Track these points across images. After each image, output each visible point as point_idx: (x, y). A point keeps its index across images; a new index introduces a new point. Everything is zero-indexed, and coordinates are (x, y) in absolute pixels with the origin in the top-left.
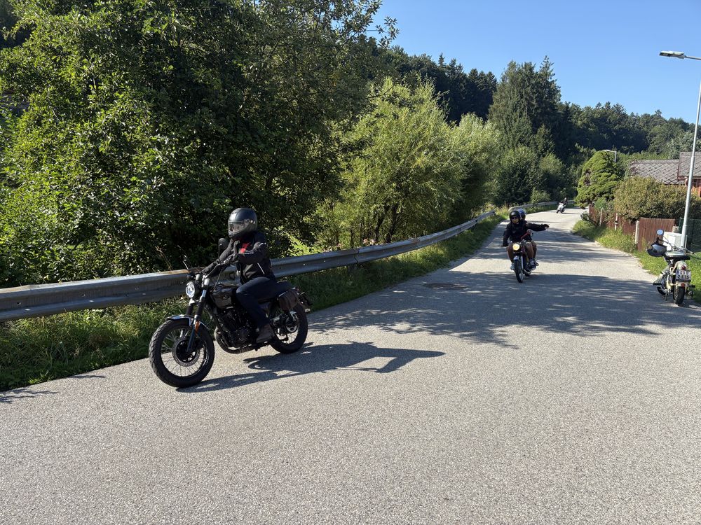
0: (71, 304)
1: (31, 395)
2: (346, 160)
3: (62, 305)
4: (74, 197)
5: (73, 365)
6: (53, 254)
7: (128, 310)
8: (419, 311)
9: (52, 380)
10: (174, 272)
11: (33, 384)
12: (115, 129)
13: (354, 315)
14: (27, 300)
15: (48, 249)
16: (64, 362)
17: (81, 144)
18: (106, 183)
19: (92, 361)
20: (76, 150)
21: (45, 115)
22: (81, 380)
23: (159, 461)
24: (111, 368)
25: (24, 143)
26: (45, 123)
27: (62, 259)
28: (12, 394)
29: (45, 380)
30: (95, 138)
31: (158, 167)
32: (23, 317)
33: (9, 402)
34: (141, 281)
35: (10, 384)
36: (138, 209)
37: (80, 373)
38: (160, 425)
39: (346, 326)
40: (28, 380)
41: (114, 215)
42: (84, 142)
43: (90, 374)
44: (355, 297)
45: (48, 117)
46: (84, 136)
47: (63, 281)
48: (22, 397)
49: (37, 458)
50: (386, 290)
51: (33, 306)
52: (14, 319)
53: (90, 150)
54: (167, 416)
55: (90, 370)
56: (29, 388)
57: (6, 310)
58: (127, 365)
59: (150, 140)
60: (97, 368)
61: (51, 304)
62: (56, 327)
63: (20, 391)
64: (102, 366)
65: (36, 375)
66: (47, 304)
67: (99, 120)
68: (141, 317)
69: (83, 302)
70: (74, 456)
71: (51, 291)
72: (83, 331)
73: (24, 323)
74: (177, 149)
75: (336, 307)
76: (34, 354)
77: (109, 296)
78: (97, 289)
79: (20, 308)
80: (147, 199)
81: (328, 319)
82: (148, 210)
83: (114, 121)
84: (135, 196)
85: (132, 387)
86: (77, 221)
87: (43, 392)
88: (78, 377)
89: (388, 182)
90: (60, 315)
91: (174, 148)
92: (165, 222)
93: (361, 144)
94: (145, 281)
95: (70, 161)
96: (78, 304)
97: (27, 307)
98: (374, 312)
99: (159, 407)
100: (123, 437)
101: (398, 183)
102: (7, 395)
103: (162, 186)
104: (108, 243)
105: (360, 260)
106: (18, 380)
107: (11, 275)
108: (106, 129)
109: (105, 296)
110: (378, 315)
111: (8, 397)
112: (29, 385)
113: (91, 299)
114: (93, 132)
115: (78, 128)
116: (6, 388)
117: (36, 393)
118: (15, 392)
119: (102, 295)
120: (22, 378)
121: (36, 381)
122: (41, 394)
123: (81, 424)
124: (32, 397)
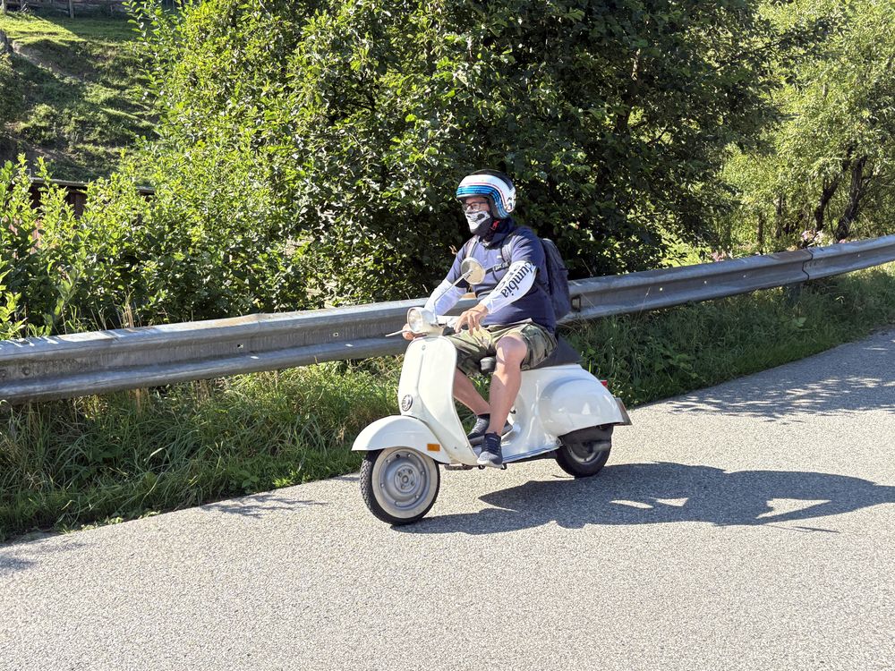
0: (318, 351)
1: (286, 505)
3: (305, 350)
4: (296, 156)
9: (309, 481)
11: (281, 487)
12: (372, 25)
13: (825, 387)
14: (253, 342)
17: (319, 56)
18: (351, 129)
20: (311, 68)
25: (199, 60)
26: (247, 21)
28: (254, 502)
29: (297, 482)
30: (340, 45)
32: (246, 371)
33: (256, 516)
35: (244, 485)
39: (820, 410)
44: (815, 351)
46: (321, 42)
48: (274, 508)
50: (874, 336)
51: (262, 351)
52: (230, 374)
56: (277, 493)
57: (221, 357)
61: (287, 348)
63: (263, 499)
65: (283, 472)
66: (281, 349)
70: (413, 615)
72: (341, 400)
73: (248, 381)
75: (781, 370)
77: (375, 337)
78: (356, 324)
79: (242, 354)
81: (773, 393)
86: (305, 200)
87: (305, 502)
88: (350, 479)
90: (299, 369)
96: (327, 350)
97: (253, 353)
98: (870, 383)
102: (247, 504)
103: (453, 131)
105: (814, 273)
106: (256, 479)
108: (358, 24)
109: (368, 337)
110: (879, 388)
111: (252, 507)
112: (273, 488)
113: (349, 341)
114: (336, 33)
115: (312, 28)
116: (240, 493)
117: (294, 503)
118: (257, 498)
119: (364, 335)
120: (261, 476)
121: (285, 481)
122: (302, 505)
123: (396, 561)
124: (289, 508)
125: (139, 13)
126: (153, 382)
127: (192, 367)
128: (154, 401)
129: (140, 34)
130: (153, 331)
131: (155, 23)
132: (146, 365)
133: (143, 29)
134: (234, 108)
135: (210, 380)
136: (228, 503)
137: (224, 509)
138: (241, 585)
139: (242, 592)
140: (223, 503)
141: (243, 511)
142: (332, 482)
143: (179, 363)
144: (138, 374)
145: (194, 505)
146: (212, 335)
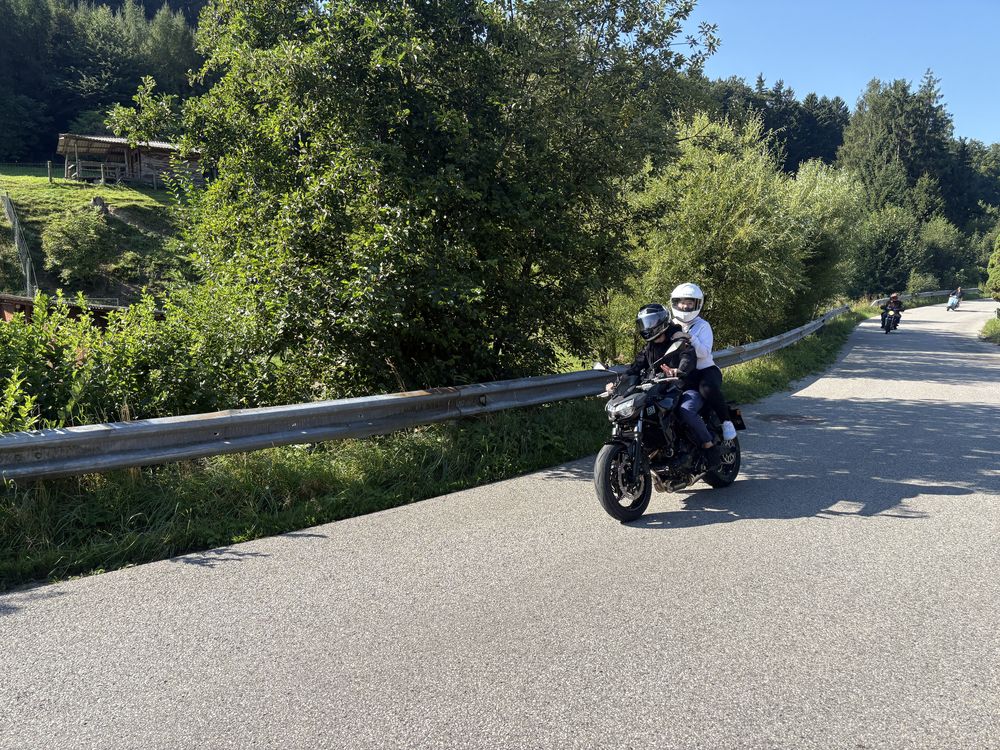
0: (279, 437)
1: (237, 557)
2: (639, 234)
3: (268, 437)
4: (277, 292)
5: (284, 519)
6: (252, 369)
7: (350, 445)
8: (756, 456)
9: (261, 537)
10: (408, 394)
11: (238, 543)
12: (332, 199)
14: (227, 430)
15: (247, 362)
16: (273, 514)
17: (289, 221)
18: (318, 273)
19: (306, 514)
20: (283, 229)
21: (242, 184)
22: (296, 540)
23: (420, 658)
24: (332, 524)
25: (214, 223)
26: (242, 194)
27: (265, 376)
28: (212, 555)
29: (251, 538)
30: (306, 214)
31: (387, 249)
32: (221, 453)
33: (211, 566)
34: (367, 405)
35: (209, 541)
36: (360, 307)
37: (293, 530)
38: (412, 607)
40: (231, 537)
41: (328, 315)
42: (292, 218)
43: (307, 531)
45: (246, 187)
46: (293, 211)
47: (263, 406)
48: (227, 560)
49: (259, 643)
51: (234, 438)
52: (210, 455)
53: (300, 228)
54: (419, 595)
55: (306, 527)
56: (234, 548)
57: (201, 443)
58: (352, 521)
59: (380, 212)
60: (313, 525)
61: (254, 435)
62: (260, 467)
63: (221, 552)
64: (320, 522)
65: (241, 531)
66: (250, 436)
67: (311, 188)
68: (366, 456)
69: (294, 434)
70: (306, 644)
71: (256, 419)
72: (293, 474)
73: (223, 460)
74: (412, 224)
76: (235, 503)
77: (326, 426)
78: (311, 416)
79: (218, 440)
80: (372, 293)
82: (372, 309)
83: (329, 188)
84: (356, 290)
85: (364, 551)
86: (281, 324)
87: (251, 554)
88: (293, 536)
89: (693, 265)
90: (265, 451)
91: (408, 223)
92: (396, 325)
93: (662, 208)
94: (373, 407)
95: (276, 243)
96: (286, 436)
97: (227, 439)
99: (406, 582)
100: (365, 621)
101: (708, 265)
102: (208, 556)
103: (392, 275)
104: (320, 354)
106: (219, 537)
107: (201, 397)
108: (321, 199)
109: (321, 426)
111: (209, 559)
112: (232, 543)
113: (304, 429)
114: (303, 204)
115: (286, 200)
116: (205, 547)
117: (243, 555)
118: (216, 552)
119: (317, 424)
120: (223, 534)
121: (241, 537)
122: (250, 557)
123: (307, 600)
124: (240, 560)
125: (174, 187)
126: (145, 462)
127: (176, 450)
128: (146, 477)
129: (176, 202)
130: (146, 424)
131: (188, 195)
132: (140, 450)
133: (178, 199)
134: (238, 257)
135: (194, 460)
136: (193, 555)
137: (188, 561)
138: (179, 623)
139: (179, 629)
140: (189, 556)
141: (202, 563)
142: (280, 537)
143: (166, 447)
144: (132, 456)
145: (166, 558)
146: (192, 426)
